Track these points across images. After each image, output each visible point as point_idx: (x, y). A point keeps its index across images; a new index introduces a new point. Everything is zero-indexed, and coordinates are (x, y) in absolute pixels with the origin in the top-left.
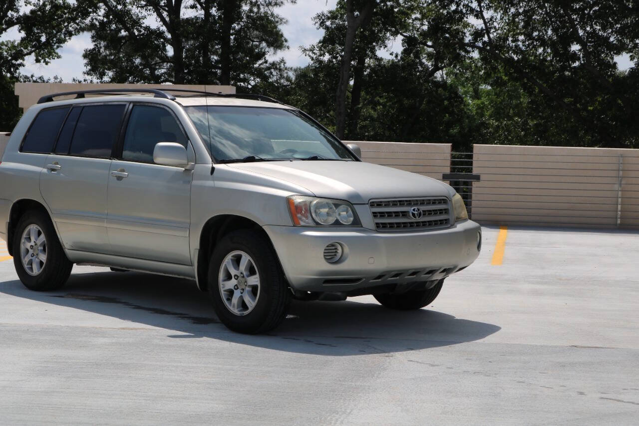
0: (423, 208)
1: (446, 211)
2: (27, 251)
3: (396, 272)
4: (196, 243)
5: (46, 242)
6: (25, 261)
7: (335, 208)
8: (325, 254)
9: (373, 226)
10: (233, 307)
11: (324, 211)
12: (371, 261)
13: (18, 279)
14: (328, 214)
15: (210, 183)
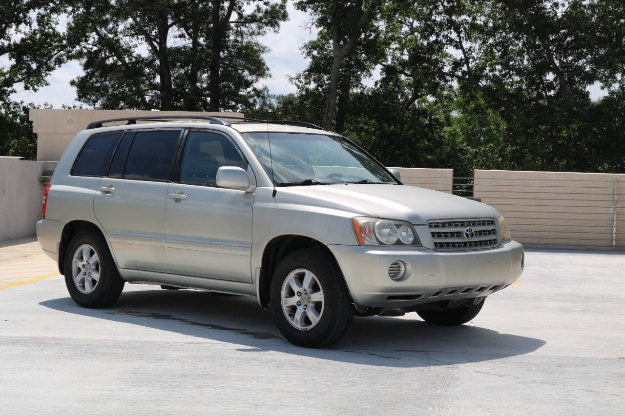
0: (475, 229)
1: (493, 232)
2: (79, 270)
3: (453, 289)
4: (258, 262)
5: (99, 261)
6: (77, 280)
7: (396, 229)
8: (391, 272)
9: (432, 246)
10: (296, 323)
11: (387, 231)
12: (432, 278)
13: (70, 296)
14: (389, 235)
15: (272, 205)
